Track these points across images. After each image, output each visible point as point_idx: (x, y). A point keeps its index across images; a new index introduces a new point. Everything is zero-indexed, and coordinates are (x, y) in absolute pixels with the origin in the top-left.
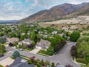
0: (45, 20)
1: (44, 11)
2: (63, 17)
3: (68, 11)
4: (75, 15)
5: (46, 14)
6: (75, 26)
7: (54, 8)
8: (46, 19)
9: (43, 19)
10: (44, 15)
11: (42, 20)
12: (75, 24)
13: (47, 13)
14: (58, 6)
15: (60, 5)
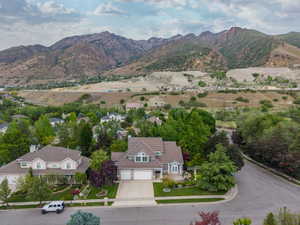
0: (40, 82)
1: (29, 48)
2: (106, 74)
3: (117, 58)
4: (139, 69)
5: (41, 60)
6: (157, 97)
7: (68, 42)
8: (43, 79)
9: (30, 78)
10: (35, 65)
11: (27, 82)
12: (157, 94)
13: (44, 57)
14: (83, 37)
15: (89, 36)
